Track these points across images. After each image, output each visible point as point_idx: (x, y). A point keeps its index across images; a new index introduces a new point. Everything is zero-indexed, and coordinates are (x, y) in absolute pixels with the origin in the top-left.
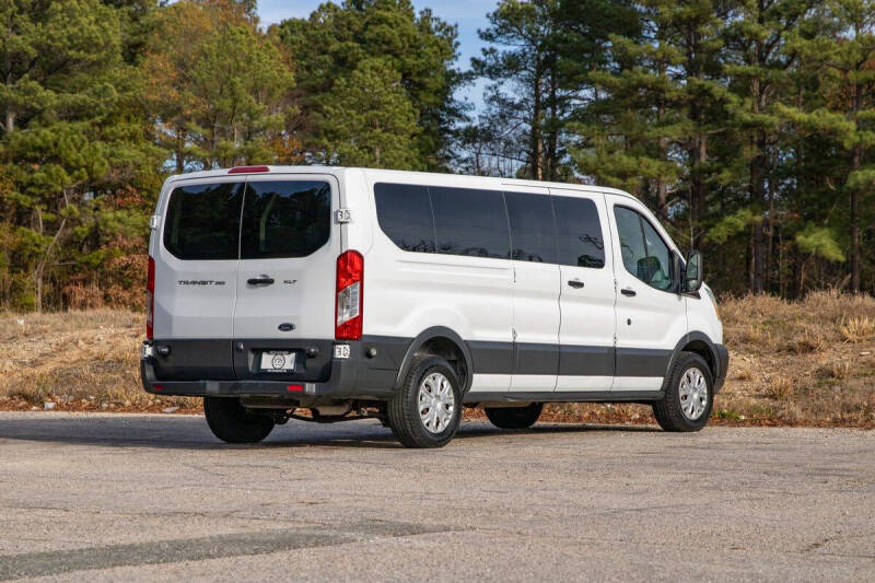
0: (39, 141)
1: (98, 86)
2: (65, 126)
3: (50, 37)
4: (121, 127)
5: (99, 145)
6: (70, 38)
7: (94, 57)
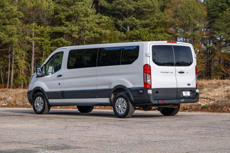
0: (135, 34)
1: (152, 18)
2: (142, 29)
3: (138, 5)
4: (158, 29)
5: (152, 34)
6: (144, 5)
7: (150, 10)
